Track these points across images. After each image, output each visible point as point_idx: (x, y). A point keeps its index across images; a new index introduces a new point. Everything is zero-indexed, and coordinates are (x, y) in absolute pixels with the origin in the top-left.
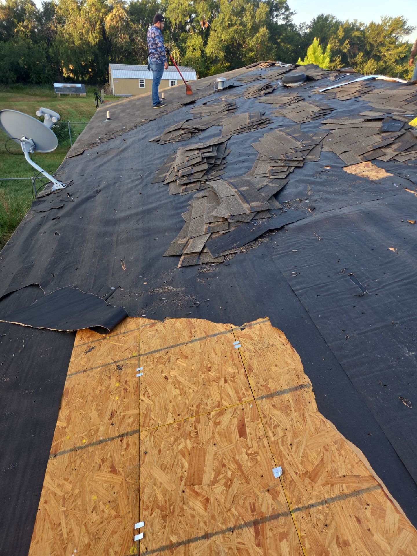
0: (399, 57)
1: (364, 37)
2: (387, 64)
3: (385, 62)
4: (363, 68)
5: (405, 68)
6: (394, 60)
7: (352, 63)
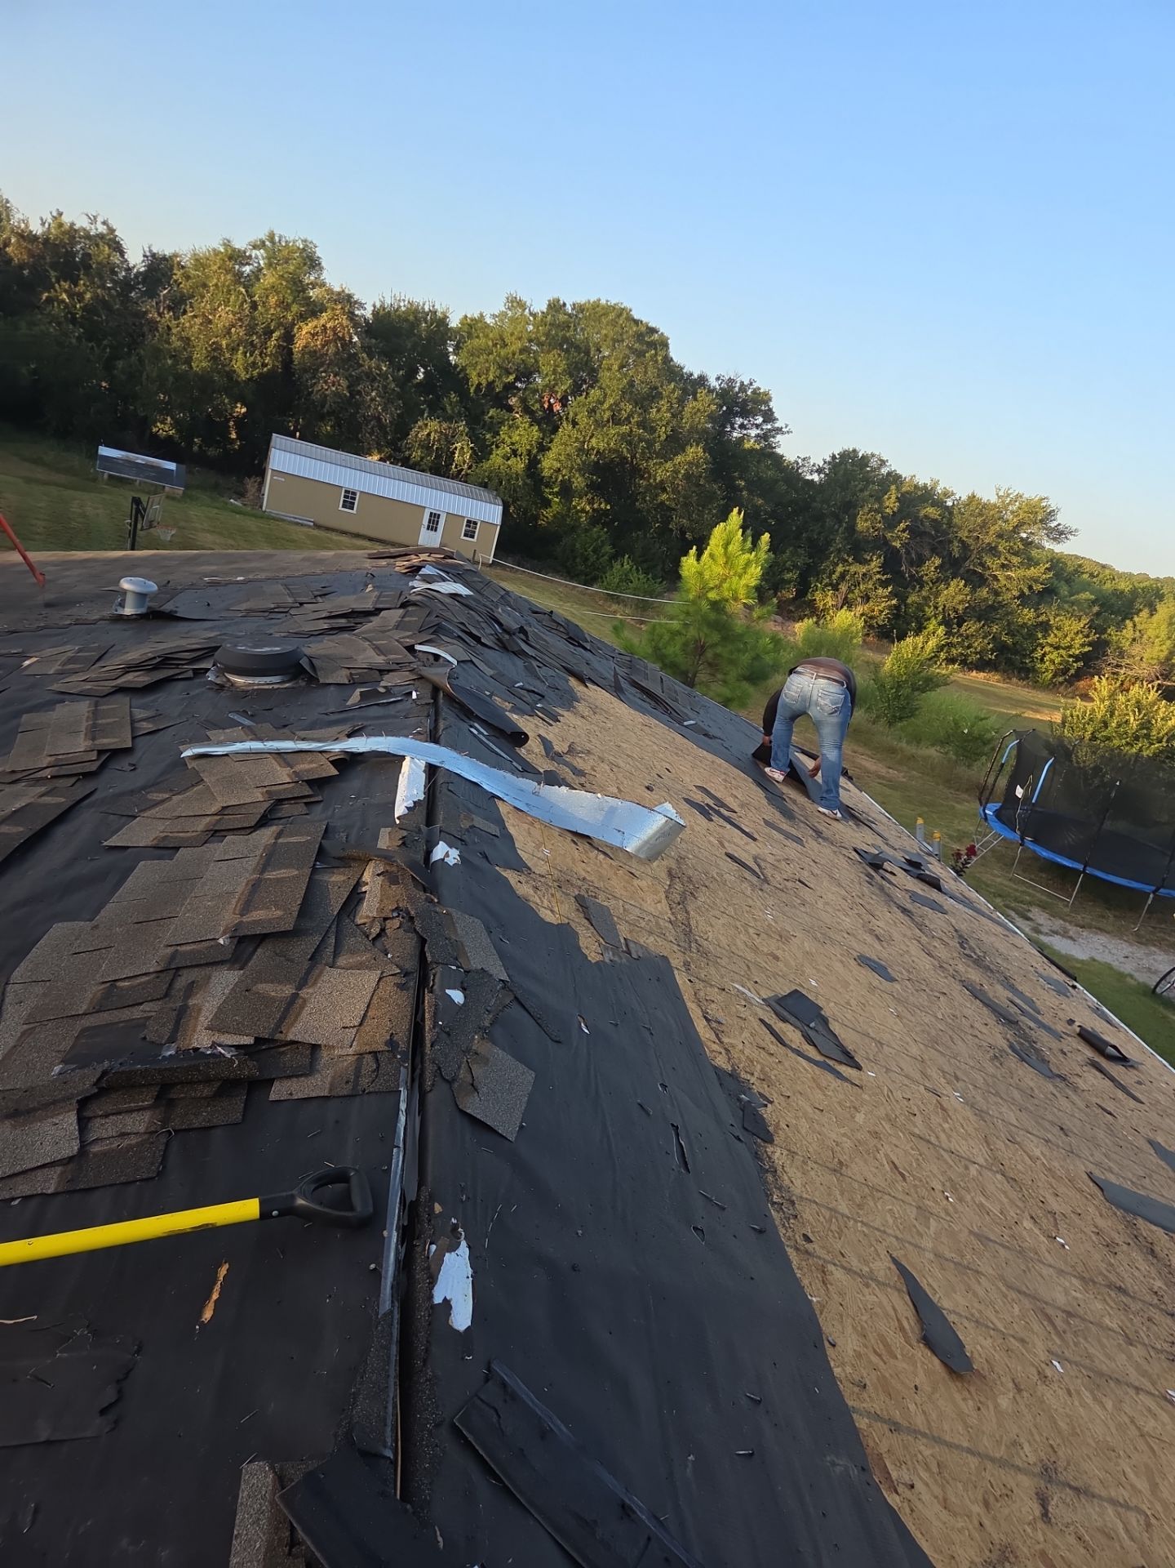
0: (1030, 588)
1: (950, 524)
2: (1000, 598)
3: (997, 593)
4: (937, 594)
5: (1043, 618)
6: (1016, 593)
7: (912, 576)
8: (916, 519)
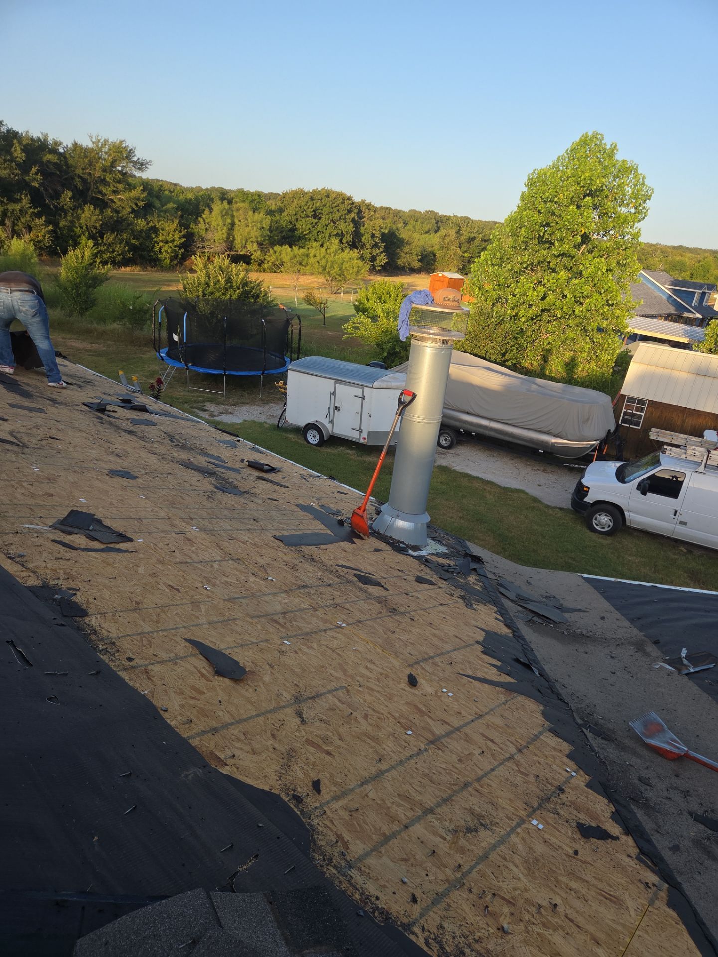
8: (41, 164)
